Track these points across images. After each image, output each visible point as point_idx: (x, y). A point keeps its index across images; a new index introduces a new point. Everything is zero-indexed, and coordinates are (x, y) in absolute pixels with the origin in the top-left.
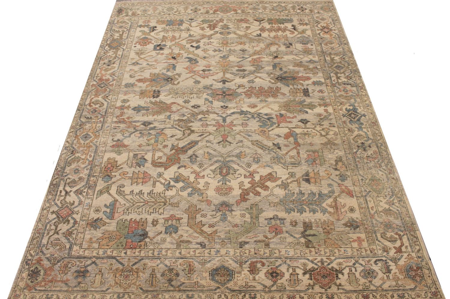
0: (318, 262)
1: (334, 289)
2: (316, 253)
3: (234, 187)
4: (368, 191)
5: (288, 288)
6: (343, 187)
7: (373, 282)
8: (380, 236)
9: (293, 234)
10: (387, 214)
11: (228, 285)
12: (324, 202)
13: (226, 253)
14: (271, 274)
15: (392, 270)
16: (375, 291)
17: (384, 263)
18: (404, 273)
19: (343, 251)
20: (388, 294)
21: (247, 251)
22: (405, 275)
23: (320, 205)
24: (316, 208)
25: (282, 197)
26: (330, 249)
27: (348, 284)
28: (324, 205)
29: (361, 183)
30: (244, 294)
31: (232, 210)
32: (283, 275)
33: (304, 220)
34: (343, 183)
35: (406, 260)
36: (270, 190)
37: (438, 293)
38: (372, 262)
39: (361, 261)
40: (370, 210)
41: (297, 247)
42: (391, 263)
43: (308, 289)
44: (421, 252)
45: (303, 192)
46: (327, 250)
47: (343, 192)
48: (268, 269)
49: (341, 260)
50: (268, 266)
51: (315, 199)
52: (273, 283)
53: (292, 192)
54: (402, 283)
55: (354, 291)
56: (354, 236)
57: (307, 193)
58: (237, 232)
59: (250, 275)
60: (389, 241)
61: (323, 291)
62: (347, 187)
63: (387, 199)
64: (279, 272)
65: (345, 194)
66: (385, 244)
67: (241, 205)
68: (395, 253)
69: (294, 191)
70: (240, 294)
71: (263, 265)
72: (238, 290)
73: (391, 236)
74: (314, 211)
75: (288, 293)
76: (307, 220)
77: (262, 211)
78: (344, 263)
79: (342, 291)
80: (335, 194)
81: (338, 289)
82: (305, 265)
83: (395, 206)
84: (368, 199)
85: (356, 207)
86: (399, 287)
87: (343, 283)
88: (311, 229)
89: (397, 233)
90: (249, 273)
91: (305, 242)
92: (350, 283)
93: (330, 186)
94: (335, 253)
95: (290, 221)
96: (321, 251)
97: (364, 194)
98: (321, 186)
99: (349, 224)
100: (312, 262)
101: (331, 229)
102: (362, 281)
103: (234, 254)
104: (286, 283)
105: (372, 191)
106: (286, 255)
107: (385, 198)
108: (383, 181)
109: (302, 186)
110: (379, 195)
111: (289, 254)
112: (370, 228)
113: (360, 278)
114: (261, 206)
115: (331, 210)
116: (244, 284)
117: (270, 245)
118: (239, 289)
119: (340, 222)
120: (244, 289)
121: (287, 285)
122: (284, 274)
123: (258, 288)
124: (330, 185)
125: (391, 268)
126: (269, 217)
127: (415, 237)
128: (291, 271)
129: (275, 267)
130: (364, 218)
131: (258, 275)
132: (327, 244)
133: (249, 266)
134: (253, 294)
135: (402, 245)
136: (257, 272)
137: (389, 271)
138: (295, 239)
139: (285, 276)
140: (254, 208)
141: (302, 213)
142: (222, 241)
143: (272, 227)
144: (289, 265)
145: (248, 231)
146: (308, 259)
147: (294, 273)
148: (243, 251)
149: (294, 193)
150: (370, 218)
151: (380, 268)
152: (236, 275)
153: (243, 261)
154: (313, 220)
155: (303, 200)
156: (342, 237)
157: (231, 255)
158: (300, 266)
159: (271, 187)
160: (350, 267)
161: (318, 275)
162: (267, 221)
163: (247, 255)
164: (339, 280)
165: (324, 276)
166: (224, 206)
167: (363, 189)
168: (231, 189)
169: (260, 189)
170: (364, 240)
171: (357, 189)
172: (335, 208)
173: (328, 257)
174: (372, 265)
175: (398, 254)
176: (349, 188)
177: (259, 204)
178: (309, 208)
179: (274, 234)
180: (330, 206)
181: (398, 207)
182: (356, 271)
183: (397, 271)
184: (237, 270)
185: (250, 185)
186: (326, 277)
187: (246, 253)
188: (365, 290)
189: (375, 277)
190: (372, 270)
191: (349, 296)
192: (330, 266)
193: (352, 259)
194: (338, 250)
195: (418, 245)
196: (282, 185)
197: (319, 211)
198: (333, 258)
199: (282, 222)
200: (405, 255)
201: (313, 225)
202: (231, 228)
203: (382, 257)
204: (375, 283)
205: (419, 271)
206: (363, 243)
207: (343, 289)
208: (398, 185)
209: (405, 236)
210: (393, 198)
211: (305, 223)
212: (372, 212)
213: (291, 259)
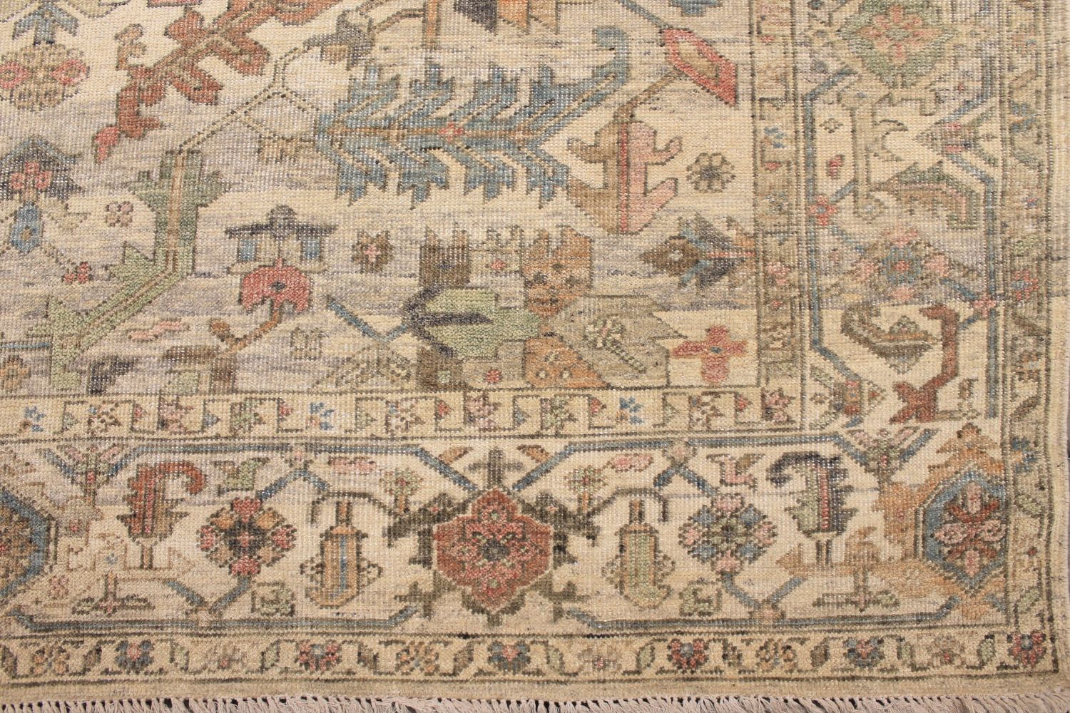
0: (474, 467)
1: (536, 612)
2: (470, 419)
3: (90, 57)
4: (833, 66)
5: (306, 609)
6: (687, 48)
7: (738, 581)
8: (838, 326)
9: (358, 312)
10: (912, 199)
11: (24, 599)
12: (557, 129)
13: (25, 425)
14: (231, 534)
15: (853, 512)
16: (741, 627)
17: (822, 472)
18: (911, 533)
19: (614, 409)
20: (802, 642)
21: (124, 413)
22: (909, 545)
23: (534, 145)
24: (505, 167)
25: (327, 106)
26: (549, 394)
27: (611, 589)
28: (555, 147)
29: (800, 27)
30: (94, 641)
31: (72, 188)
32: (285, 538)
33: (428, 230)
34: (692, 22)
35: (942, 459)
36: (269, 69)
37: (1048, 644)
38: (759, 471)
39: (701, 465)
40: (821, 173)
41: (373, 383)
42: (857, 476)
43: (404, 614)
44: (1037, 413)
45: (446, 76)
46: (530, 405)
47: (682, 71)
48: (217, 508)
49: (597, 459)
50: (220, 492)
51: (511, 112)
52: (234, 582)
53: (388, 76)
54: (883, 585)
55: (635, 624)
56: (693, 324)
57: (469, 79)
58: (83, 306)
59: (128, 540)
60: (883, 353)
61: (477, 623)
62: (709, 43)
63: (943, 114)
64: (266, 523)
65: (690, 85)
66: (854, 367)
67: (116, 157)
68: (893, 420)
69: (399, 70)
70: (77, 644)
71: (196, 483)
72: (69, 624)
73: (904, 323)
74: (491, 183)
75: (301, 634)
76: (445, 235)
77: (216, 185)
78: (608, 472)
79: (570, 625)
80: (630, 86)
81: (558, 614)
82: (403, 482)
83: (981, 153)
84: (823, 113)
85: (740, 157)
86: (867, 603)
87: (585, 584)
88: (462, 283)
89: (939, 306)
90: (122, 530)
91: (423, 354)
92: (621, 585)
93: (611, 40)
94: (571, 418)
95: (351, 239)
96: (496, 406)
97: (804, 87)
98: (552, 37)
99: (676, 256)
100: (443, 467)
101: (571, 281)
102: (688, 570)
103: (58, 427)
104: (298, 584)
105: (858, 68)
106: (316, 432)
107: (930, 107)
108: (946, 17)
109: (444, 40)
110: (897, 93)
111: (327, 427)
112: (794, 276)
113: (679, 553)
114: (216, 157)
115: (590, 174)
116: (98, 593)
117: (240, 374)
118: (73, 618)
119: (627, 240)
120: (99, 616)
121: (300, 596)
122: (291, 532)
123: (162, 613)
124: (608, 36)
125: (850, 501)
126: (249, 221)
127: (1032, 331)
128: (328, 516)
129: (251, 495)
130: (769, 224)
131: (168, 543)
132: (532, 367)
133: (128, 492)
134: (137, 640)
135: (949, 371)
136: (161, 527)
137: (835, 518)
138: (368, 341)
139: (298, 542)
140: (179, 174)
141: (422, 194)
142: (13, 359)
143: (257, 275)
144: (322, 485)
145: (135, 303)
146: (423, 454)
147: (341, 529)
148: (107, 408)
149: (396, 80)
150: (810, 219)
151: (792, 502)
152: (64, 542)
153: (103, 467)
154: (478, 235)
155: (441, 120)
156: (622, 330)
157: (48, 434)
158: (378, 492)
159: (276, 53)
160: (636, 498)
161: (463, 538)
162: (233, 244)
163: (124, 431)
164: (566, 568)
165: (493, 549)
166: (33, 165)
167: (804, 57)
168: (75, 69)
169: (222, 63)
170: (739, 348)
171: (768, 56)
172: (612, 162)
173: (528, 442)
174: (753, 487)
175: (912, 422)
176: (723, 49)
177: (205, 148)
178: (467, 164)
179: (262, 313)
180: (590, 154)
181: (991, 161)
182: (665, 516)
183: (877, 519)
184: (68, 516)
185: (172, 45)
186: (505, 551)
187: (116, 423)
188: (692, 623)
189: (758, 553)
190: (749, 516)
191: (604, 651)
192: (531, 494)
193: (657, 454)
194: (592, 401)
195: (1034, 375)
196: (337, 37)
197: (522, 183)
198: (553, 446)
199: (312, 243)
200: (947, 430)
201: (478, 260)
202: (55, 287)
203: (817, 440)
204: (750, 582)
205: (990, 524)
206: (734, 361)
207: (581, 616)
208: (1040, 39)
209: (981, 327)
210: (980, 110)
211: (431, 249)
212: (827, 187)
213: (336, 450)
